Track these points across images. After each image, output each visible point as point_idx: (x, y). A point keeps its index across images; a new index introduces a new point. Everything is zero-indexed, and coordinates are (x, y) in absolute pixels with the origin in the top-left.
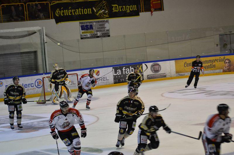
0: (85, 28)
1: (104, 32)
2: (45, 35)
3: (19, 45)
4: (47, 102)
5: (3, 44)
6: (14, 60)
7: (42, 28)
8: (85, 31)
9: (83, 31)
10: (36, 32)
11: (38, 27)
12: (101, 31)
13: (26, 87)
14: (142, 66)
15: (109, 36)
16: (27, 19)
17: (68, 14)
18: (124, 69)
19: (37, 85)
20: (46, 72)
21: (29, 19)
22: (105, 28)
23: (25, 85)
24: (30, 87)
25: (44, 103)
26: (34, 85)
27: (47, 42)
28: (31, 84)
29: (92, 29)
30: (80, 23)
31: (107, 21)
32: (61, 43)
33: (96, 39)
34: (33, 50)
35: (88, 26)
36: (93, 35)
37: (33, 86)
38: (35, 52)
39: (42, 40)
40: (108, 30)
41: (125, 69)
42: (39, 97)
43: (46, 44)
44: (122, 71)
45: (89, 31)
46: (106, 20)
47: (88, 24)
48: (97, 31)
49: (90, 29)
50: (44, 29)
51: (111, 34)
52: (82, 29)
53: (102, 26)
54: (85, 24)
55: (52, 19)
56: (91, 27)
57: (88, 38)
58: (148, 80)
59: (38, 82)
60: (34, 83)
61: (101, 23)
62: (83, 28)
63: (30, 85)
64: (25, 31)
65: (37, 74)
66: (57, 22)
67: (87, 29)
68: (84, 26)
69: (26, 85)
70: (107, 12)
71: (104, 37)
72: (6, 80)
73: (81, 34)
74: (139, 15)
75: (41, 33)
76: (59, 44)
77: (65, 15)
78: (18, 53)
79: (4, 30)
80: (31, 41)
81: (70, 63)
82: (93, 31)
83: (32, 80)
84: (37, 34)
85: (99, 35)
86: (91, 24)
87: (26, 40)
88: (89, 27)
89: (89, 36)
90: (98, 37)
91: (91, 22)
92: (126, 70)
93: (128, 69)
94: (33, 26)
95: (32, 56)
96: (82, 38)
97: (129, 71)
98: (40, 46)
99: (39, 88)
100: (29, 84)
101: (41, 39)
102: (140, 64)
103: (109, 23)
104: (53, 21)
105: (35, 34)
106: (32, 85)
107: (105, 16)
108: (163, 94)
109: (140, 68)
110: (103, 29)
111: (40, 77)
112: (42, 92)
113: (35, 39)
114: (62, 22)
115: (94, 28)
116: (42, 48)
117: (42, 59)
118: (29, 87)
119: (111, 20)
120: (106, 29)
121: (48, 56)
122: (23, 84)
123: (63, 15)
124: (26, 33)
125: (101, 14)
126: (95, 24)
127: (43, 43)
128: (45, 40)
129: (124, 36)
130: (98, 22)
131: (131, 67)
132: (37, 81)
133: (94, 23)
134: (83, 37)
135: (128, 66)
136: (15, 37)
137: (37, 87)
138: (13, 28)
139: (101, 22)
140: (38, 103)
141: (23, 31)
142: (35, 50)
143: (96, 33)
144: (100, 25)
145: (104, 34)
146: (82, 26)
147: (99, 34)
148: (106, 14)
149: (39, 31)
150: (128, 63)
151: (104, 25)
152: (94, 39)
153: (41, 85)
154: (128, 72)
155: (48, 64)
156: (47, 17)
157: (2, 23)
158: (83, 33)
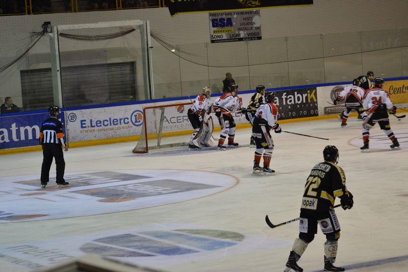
0: (219, 23)
1: (251, 32)
2: (149, 34)
3: (105, 51)
4: (149, 151)
5: (77, 50)
6: (95, 75)
7: (145, 22)
8: (220, 29)
9: (215, 29)
10: (134, 30)
11: (138, 21)
12: (246, 29)
13: (115, 123)
14: (316, 91)
15: (260, 38)
16: (119, 6)
18: (284, 97)
20: (149, 99)
21: (123, 7)
22: (252, 23)
23: (114, 119)
24: (123, 125)
25: (145, 151)
26: (129, 120)
27: (152, 47)
28: (125, 119)
29: (231, 25)
30: (210, 15)
31: (257, 13)
32: (178, 49)
33: (237, 42)
34: (130, 60)
35: (224, 19)
36: (233, 35)
37: (128, 122)
38: (133, 64)
39: (145, 43)
40: (258, 28)
41: (287, 95)
42: (137, 142)
43: (150, 51)
44: (281, 100)
45: (225, 28)
46: (254, 10)
47: (224, 16)
48: (240, 29)
49: (227, 26)
50: (148, 24)
51: (264, 35)
52: (214, 26)
53: (248, 21)
54: (220, 17)
55: (162, 6)
56: (229, 23)
57: (224, 41)
58: (326, 116)
59: (136, 116)
60: (130, 118)
61: (246, 16)
62: (215, 23)
63: (122, 121)
64: (115, 28)
65: (135, 101)
66: (172, 13)
67: (223, 26)
68: (217, 20)
69: (115, 121)
71: (251, 39)
72: (82, 110)
73: (212, 33)
74: (312, 3)
75: (144, 32)
76: (174, 51)
78: (103, 65)
79: (80, 25)
80: (126, 46)
81: (191, 84)
82: (233, 30)
83: (125, 112)
84: (137, 33)
85: (242, 36)
86: (229, 17)
87: (116, 43)
88: (226, 22)
89: (225, 37)
90: (241, 39)
91: (228, 14)
92: (288, 97)
93: (292, 96)
94: (130, 18)
95: (127, 70)
96: (213, 42)
97: (293, 99)
98: (140, 53)
99: (138, 126)
100: (120, 120)
101: (142, 42)
102: (313, 88)
104: (166, 10)
105: (132, 33)
106: (126, 121)
107: (253, 2)
108: (351, 140)
109: (313, 95)
110: (250, 26)
111: (140, 107)
112: (142, 133)
113: (133, 42)
114: (178, 13)
115: (234, 23)
116: (144, 57)
117: (145, 75)
118: (120, 124)
119: (264, 11)
120: (255, 26)
121: (153, 71)
122: (110, 119)
123: (181, 1)
124: (118, 31)
126: (235, 16)
127: (146, 49)
128: (149, 43)
129: (286, 39)
130: (242, 13)
131: (296, 93)
132: (135, 114)
133: (235, 14)
134: (214, 39)
135: (291, 91)
136: (98, 38)
137: (134, 125)
138: (97, 22)
139: (246, 13)
140: (135, 152)
141: (112, 27)
142: (132, 60)
143: (237, 32)
144: (245, 19)
145: (251, 34)
146: (213, 21)
147: (242, 34)
149: (140, 27)
150: (291, 86)
151: (252, 18)
152: (233, 43)
153: (141, 121)
154: (290, 101)
155: (154, 85)
156: (154, 4)
157: (77, 13)
158: (214, 32)
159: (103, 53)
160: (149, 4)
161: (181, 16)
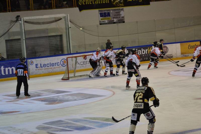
0: (104, 15)
1: (119, 19)
2: (69, 21)
3: (47, 30)
4: (70, 79)
5: (33, 29)
6: (42, 41)
7: (67, 15)
8: (104, 18)
9: (102, 18)
10: (62, 19)
11: (64, 14)
12: (117, 18)
13: (53, 65)
15: (124, 22)
16: (54, 7)
17: (89, 3)
19: (62, 64)
20: (69, 53)
21: (56, 8)
22: (120, 15)
23: (52, 64)
24: (57, 66)
25: (68, 79)
26: (60, 64)
27: (70, 27)
28: (57, 63)
29: (110, 16)
30: (99, 11)
31: (122, 10)
32: (83, 28)
33: (113, 24)
34: (59, 34)
35: (106, 13)
36: (111, 21)
37: (59, 65)
38: (61, 36)
39: (66, 24)
40: (123, 17)
42: (64, 75)
43: (70, 29)
45: (107, 18)
46: (121, 8)
47: (106, 12)
48: (114, 18)
49: (108, 16)
50: (68, 16)
52: (101, 16)
53: (118, 14)
54: (104, 12)
55: (75, 7)
56: (109, 15)
57: (106, 24)
59: (63, 62)
60: (60, 63)
62: (102, 15)
63: (56, 64)
64: (52, 18)
65: (63, 54)
66: (80, 10)
67: (105, 16)
68: (102, 13)
70: (122, 1)
71: (120, 23)
72: (36, 59)
73: (100, 20)
74: (149, 4)
75: (66, 20)
76: (81, 29)
77: (87, 4)
78: (46, 37)
79: (35, 17)
80: (58, 27)
81: (90, 45)
82: (111, 18)
83: (58, 60)
84: (63, 20)
85: (115, 21)
86: (108, 12)
87: (53, 25)
88: (107, 14)
89: (107, 22)
90: (114, 23)
91: (108, 10)
92: (138, 51)
93: (140, 51)
94: (59, 13)
95: (58, 38)
96: (101, 24)
97: (141, 52)
98: (65, 30)
99: (64, 66)
100: (55, 63)
102: (150, 46)
103: (124, 11)
104: (77, 9)
105: (60, 20)
106: (58, 64)
107: (120, 4)
110: (119, 16)
111: (65, 57)
112: (66, 70)
114: (83, 10)
115: (111, 15)
116: (66, 32)
117: (67, 41)
118: (55, 66)
119: (125, 8)
120: (121, 16)
121: (71, 39)
122: (50, 63)
123: (84, 4)
124: (54, 20)
125: (117, 3)
126: (112, 11)
127: (68, 29)
128: (69, 25)
129: (137, 22)
130: (115, 10)
131: (142, 49)
132: (63, 60)
133: (111, 11)
134: (101, 23)
135: (140, 48)
136: (44, 23)
137: (62, 66)
138: (43, 15)
139: (117, 10)
140: (63, 79)
141: (50, 18)
142: (60, 34)
143: (112, 19)
144: (116, 13)
146: (101, 14)
147: (115, 20)
148: (121, 3)
149: (64, 17)
150: (140, 45)
151: (119, 12)
152: (111, 24)
153: (66, 64)
154: (140, 53)
155: (72, 46)
156: (71, 6)
157: (33, 11)
158: (101, 19)
159: (46, 30)
160: (69, 6)
161: (85, 12)
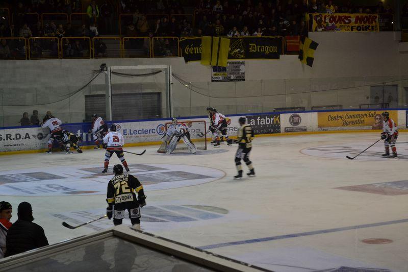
0: (218, 69)
1: (237, 75)
2: (171, 74)
3: (142, 84)
5: (123, 83)
7: (168, 66)
8: (218, 73)
9: (215, 73)
10: (161, 71)
11: (164, 65)
12: (235, 74)
13: (146, 132)
14: (280, 117)
15: (244, 80)
16: (152, 55)
17: (199, 51)
18: (258, 119)
19: (159, 132)
20: (169, 117)
22: (239, 70)
23: (146, 130)
24: (151, 134)
26: (156, 131)
27: (172, 83)
29: (226, 71)
31: (243, 63)
32: (189, 85)
33: (229, 82)
34: (157, 91)
36: (226, 78)
38: (159, 94)
39: (168, 80)
40: (243, 73)
41: (260, 118)
43: (171, 86)
44: (256, 121)
45: (222, 73)
46: (241, 60)
48: (231, 74)
49: (223, 71)
50: (170, 68)
51: (247, 78)
52: (214, 71)
53: (236, 69)
55: (180, 56)
56: (224, 69)
57: (220, 81)
58: (286, 133)
60: (156, 129)
61: (235, 65)
62: (215, 69)
63: (151, 131)
64: (149, 69)
65: (160, 119)
67: (220, 71)
68: (216, 67)
70: (243, 51)
71: (239, 80)
72: (124, 123)
73: (212, 76)
74: (279, 58)
75: (167, 72)
76: (187, 86)
77: (195, 52)
78: (140, 94)
79: (126, 67)
80: (156, 81)
81: (198, 108)
82: (226, 74)
83: (153, 125)
84: (163, 73)
85: (232, 78)
87: (149, 79)
88: (222, 69)
89: (221, 79)
90: (231, 80)
92: (261, 120)
93: (264, 119)
94: (159, 64)
95: (156, 98)
96: (213, 81)
97: (264, 121)
98: (165, 86)
99: (161, 135)
101: (166, 79)
102: (278, 114)
103: (244, 65)
104: (183, 59)
105: (160, 73)
106: (154, 131)
107: (240, 55)
108: (301, 150)
109: (277, 119)
110: (237, 72)
111: (163, 122)
113: (160, 79)
114: (190, 61)
115: (228, 70)
116: (167, 89)
117: (167, 101)
119: (248, 62)
120: (241, 72)
122: (143, 129)
123: (192, 53)
124: (151, 71)
125: (236, 53)
127: (169, 84)
128: (171, 80)
129: (261, 81)
130: (233, 63)
131: (266, 117)
132: (160, 127)
134: (214, 79)
135: (263, 115)
137: (159, 134)
138: (136, 65)
139: (236, 63)
140: (159, 152)
141: (147, 69)
142: (159, 91)
143: (229, 75)
144: (235, 67)
145: (238, 77)
146: (214, 67)
147: (233, 77)
148: (241, 54)
149: (166, 69)
150: (264, 112)
151: (239, 67)
152: (226, 82)
153: (163, 132)
154: (262, 123)
155: (173, 108)
156: (175, 55)
157: (124, 59)
158: (214, 75)
159: (140, 86)
161: (192, 63)
